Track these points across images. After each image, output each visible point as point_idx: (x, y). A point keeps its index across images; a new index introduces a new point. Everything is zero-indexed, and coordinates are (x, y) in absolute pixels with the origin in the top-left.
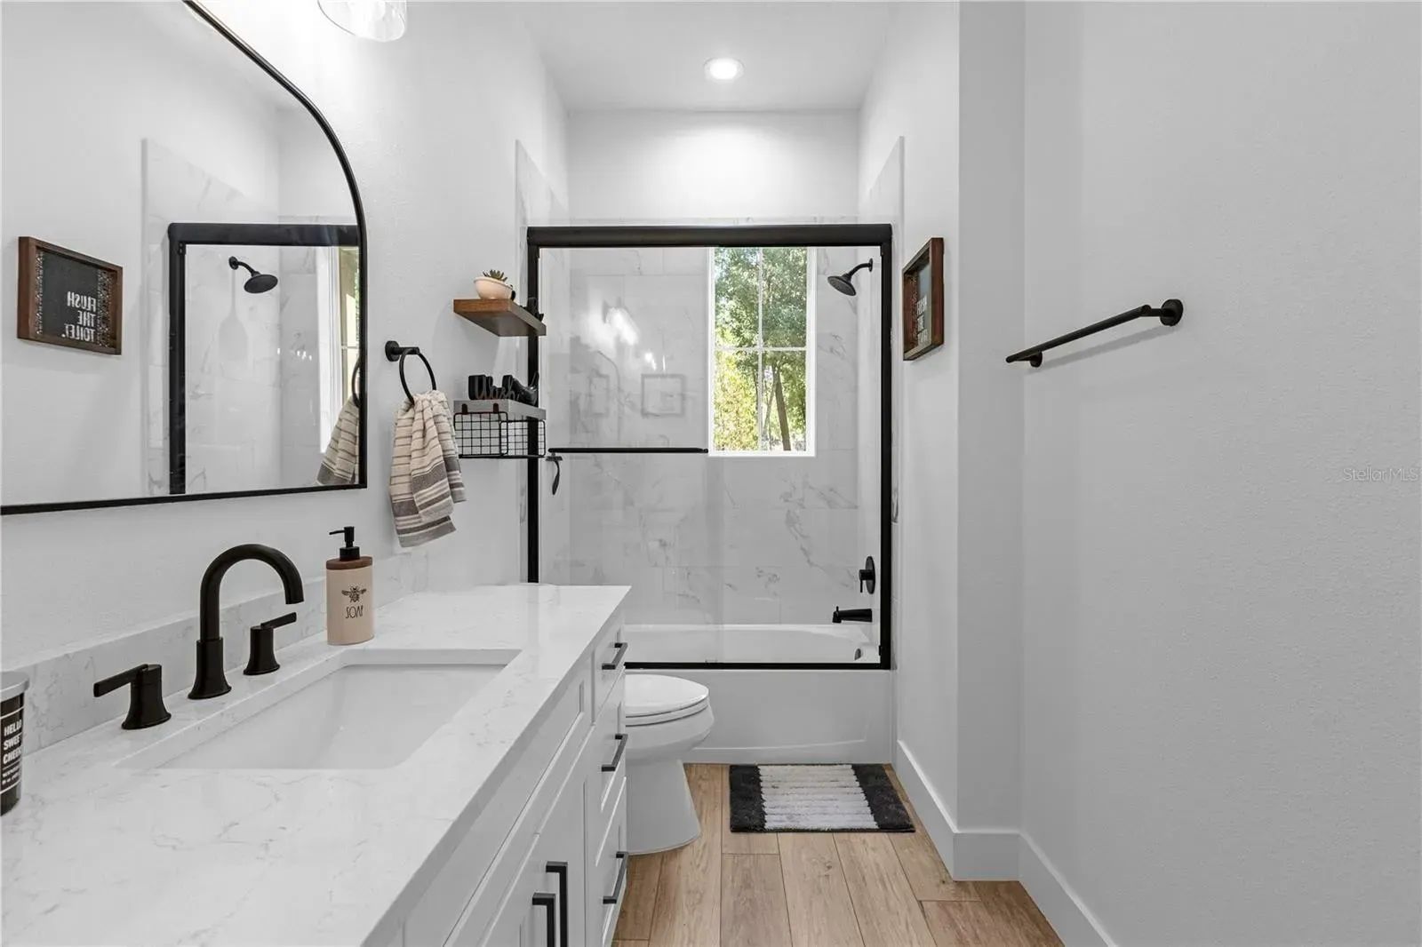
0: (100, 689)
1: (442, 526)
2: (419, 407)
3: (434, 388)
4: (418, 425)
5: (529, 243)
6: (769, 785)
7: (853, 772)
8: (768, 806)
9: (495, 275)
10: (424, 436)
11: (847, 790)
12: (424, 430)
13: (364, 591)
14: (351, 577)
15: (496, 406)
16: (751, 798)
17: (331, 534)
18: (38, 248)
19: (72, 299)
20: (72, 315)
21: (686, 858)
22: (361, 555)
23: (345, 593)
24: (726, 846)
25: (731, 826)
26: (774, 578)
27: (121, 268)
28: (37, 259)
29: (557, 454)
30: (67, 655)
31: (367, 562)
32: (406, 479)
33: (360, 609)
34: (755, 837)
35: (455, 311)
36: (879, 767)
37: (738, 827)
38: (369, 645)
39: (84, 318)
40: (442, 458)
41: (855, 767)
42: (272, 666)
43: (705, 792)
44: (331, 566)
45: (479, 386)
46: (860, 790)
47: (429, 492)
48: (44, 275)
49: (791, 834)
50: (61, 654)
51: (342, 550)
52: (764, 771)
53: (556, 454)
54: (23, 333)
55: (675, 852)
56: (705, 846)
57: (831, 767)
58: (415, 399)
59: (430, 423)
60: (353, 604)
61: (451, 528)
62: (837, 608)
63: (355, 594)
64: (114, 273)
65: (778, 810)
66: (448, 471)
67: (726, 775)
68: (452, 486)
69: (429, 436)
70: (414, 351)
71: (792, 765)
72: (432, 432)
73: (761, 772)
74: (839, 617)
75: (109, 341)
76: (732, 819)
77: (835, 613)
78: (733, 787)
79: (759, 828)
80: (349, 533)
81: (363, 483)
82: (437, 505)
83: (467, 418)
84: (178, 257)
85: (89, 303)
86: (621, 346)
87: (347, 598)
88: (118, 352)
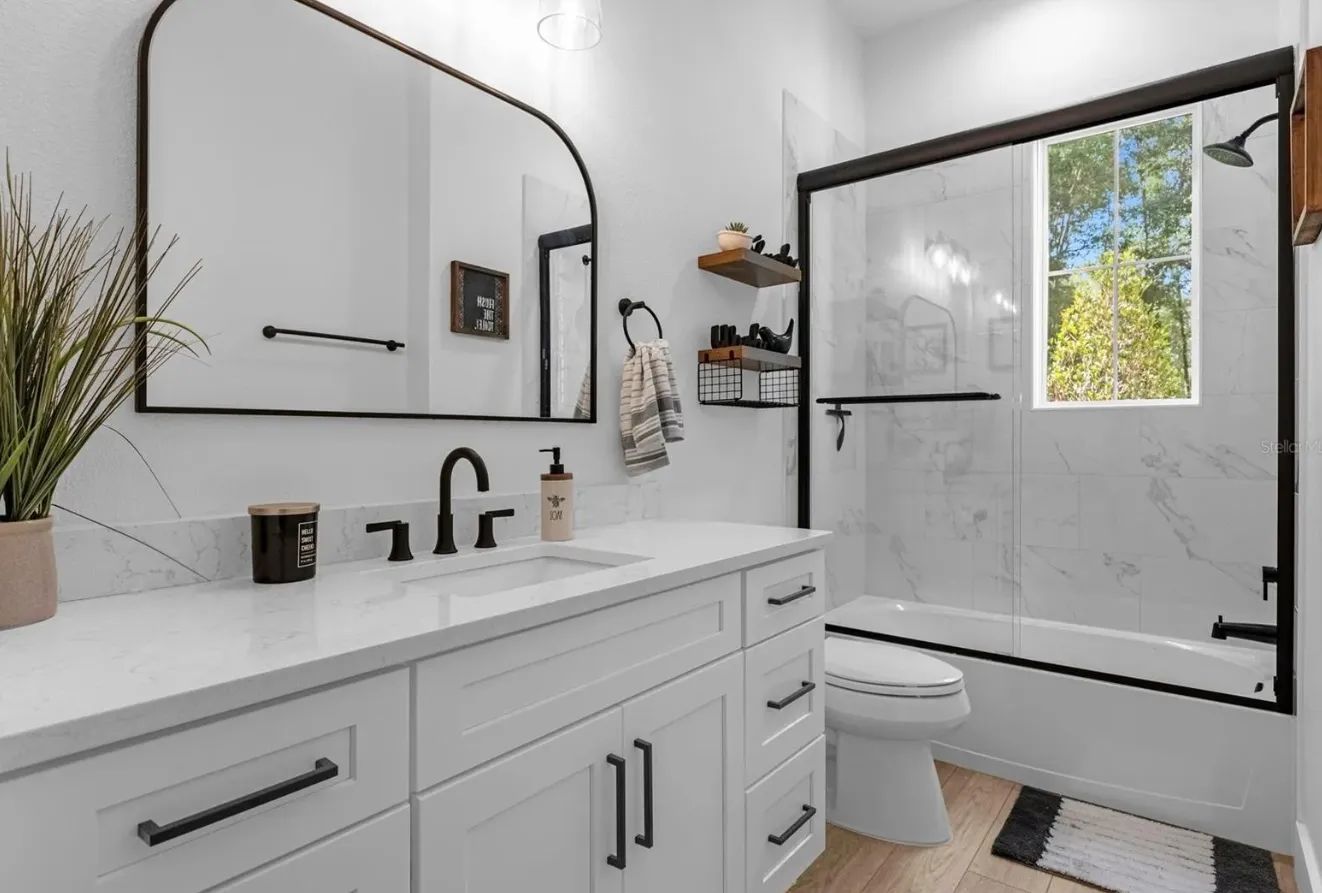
0: (371, 528)
1: (658, 459)
2: (638, 353)
3: (661, 337)
4: (637, 369)
5: (800, 190)
6: (1067, 821)
7: (1212, 846)
8: (1051, 845)
9: (738, 228)
10: (642, 379)
11: (1191, 864)
12: (642, 373)
13: (563, 499)
14: (556, 486)
15: (732, 353)
16: (1034, 828)
17: (541, 451)
18: (461, 268)
19: (481, 301)
20: (480, 312)
21: (921, 859)
22: (565, 471)
23: (549, 499)
24: (977, 866)
25: (993, 847)
26: (1131, 569)
27: (508, 275)
28: (461, 274)
29: (844, 407)
30: (363, 508)
31: (570, 476)
32: (628, 416)
33: (559, 514)
34: (1018, 869)
35: (700, 267)
36: (1267, 854)
37: (1000, 851)
38: (567, 543)
39: (488, 315)
40: (654, 398)
41: (1217, 841)
42: (492, 544)
43: (977, 804)
44: (544, 478)
45: (723, 336)
46: (1212, 870)
47: (643, 428)
48: (464, 287)
49: (1072, 884)
50: (359, 506)
51: (552, 466)
52: (1067, 806)
53: (839, 406)
54: (454, 329)
55: (914, 849)
56: (951, 855)
57: (1176, 830)
58: (636, 346)
59: (647, 367)
60: (554, 509)
61: (666, 462)
62: (1220, 618)
63: (556, 501)
64: (504, 278)
65: (1066, 853)
66: (660, 410)
67: (1015, 795)
68: (664, 424)
69: (646, 377)
70: (641, 305)
71: (1114, 810)
72: (648, 374)
73: (1062, 805)
74: (1221, 631)
75: (502, 331)
76: (997, 840)
77: (1216, 625)
78: (1016, 811)
79: (1030, 861)
80: (556, 452)
81: (593, 419)
82: (649, 438)
83: (708, 366)
84: (544, 261)
85: (490, 303)
86: (957, 288)
87: (551, 504)
88: (507, 338)
